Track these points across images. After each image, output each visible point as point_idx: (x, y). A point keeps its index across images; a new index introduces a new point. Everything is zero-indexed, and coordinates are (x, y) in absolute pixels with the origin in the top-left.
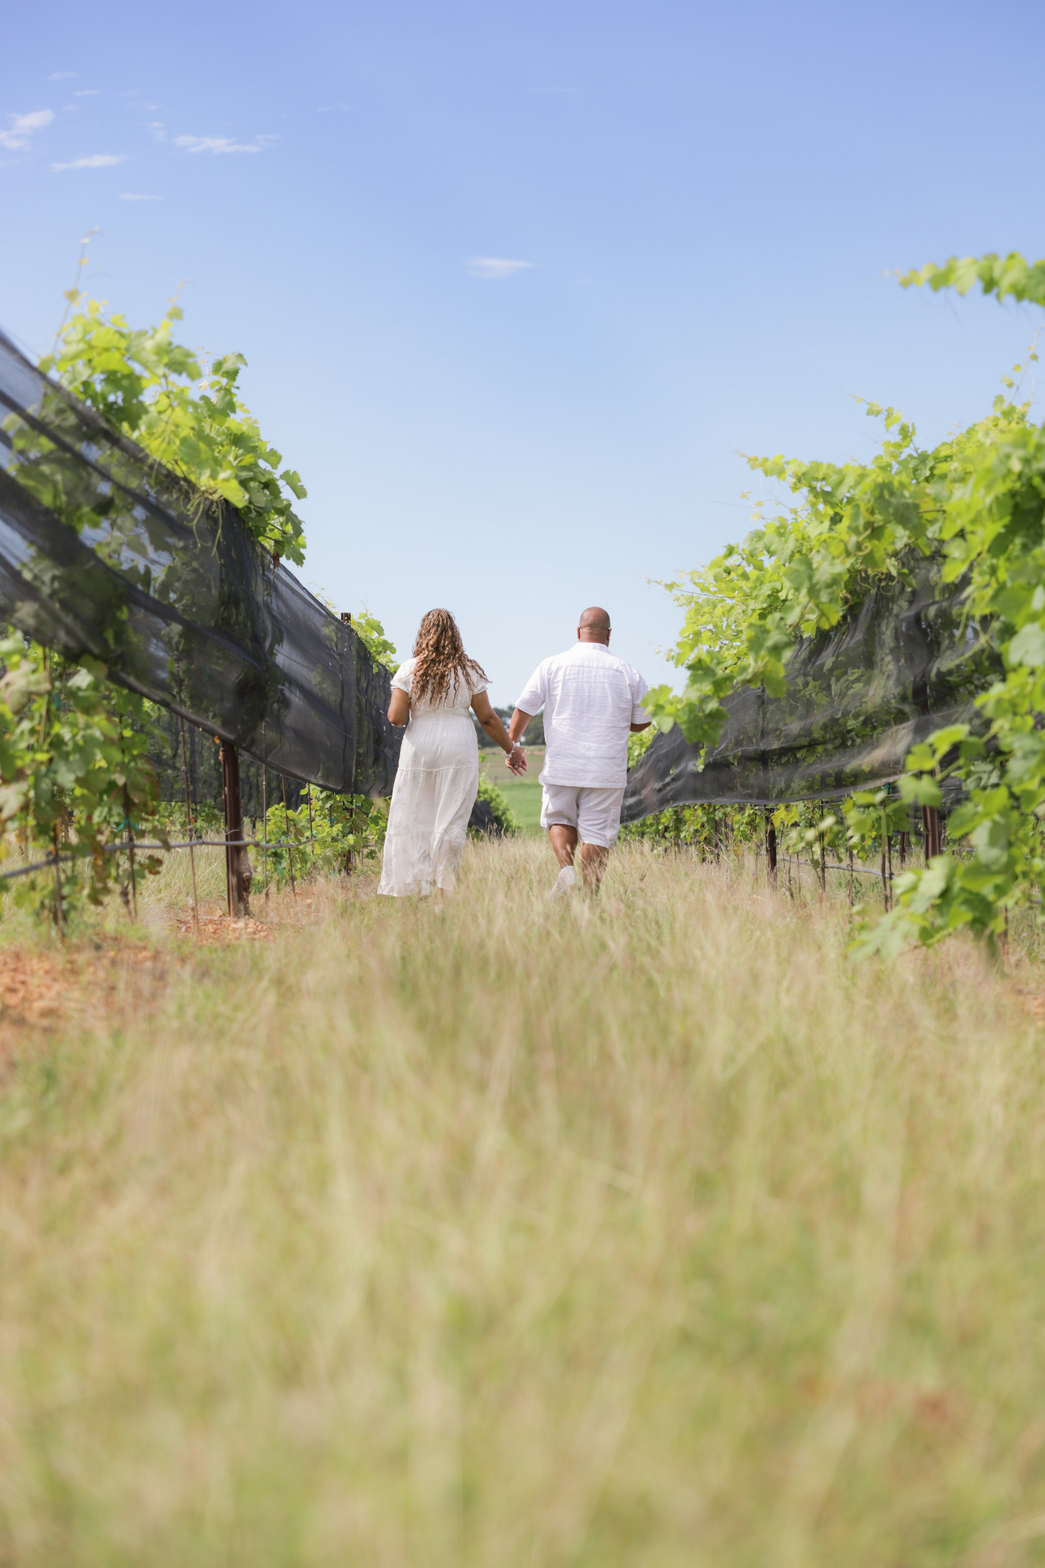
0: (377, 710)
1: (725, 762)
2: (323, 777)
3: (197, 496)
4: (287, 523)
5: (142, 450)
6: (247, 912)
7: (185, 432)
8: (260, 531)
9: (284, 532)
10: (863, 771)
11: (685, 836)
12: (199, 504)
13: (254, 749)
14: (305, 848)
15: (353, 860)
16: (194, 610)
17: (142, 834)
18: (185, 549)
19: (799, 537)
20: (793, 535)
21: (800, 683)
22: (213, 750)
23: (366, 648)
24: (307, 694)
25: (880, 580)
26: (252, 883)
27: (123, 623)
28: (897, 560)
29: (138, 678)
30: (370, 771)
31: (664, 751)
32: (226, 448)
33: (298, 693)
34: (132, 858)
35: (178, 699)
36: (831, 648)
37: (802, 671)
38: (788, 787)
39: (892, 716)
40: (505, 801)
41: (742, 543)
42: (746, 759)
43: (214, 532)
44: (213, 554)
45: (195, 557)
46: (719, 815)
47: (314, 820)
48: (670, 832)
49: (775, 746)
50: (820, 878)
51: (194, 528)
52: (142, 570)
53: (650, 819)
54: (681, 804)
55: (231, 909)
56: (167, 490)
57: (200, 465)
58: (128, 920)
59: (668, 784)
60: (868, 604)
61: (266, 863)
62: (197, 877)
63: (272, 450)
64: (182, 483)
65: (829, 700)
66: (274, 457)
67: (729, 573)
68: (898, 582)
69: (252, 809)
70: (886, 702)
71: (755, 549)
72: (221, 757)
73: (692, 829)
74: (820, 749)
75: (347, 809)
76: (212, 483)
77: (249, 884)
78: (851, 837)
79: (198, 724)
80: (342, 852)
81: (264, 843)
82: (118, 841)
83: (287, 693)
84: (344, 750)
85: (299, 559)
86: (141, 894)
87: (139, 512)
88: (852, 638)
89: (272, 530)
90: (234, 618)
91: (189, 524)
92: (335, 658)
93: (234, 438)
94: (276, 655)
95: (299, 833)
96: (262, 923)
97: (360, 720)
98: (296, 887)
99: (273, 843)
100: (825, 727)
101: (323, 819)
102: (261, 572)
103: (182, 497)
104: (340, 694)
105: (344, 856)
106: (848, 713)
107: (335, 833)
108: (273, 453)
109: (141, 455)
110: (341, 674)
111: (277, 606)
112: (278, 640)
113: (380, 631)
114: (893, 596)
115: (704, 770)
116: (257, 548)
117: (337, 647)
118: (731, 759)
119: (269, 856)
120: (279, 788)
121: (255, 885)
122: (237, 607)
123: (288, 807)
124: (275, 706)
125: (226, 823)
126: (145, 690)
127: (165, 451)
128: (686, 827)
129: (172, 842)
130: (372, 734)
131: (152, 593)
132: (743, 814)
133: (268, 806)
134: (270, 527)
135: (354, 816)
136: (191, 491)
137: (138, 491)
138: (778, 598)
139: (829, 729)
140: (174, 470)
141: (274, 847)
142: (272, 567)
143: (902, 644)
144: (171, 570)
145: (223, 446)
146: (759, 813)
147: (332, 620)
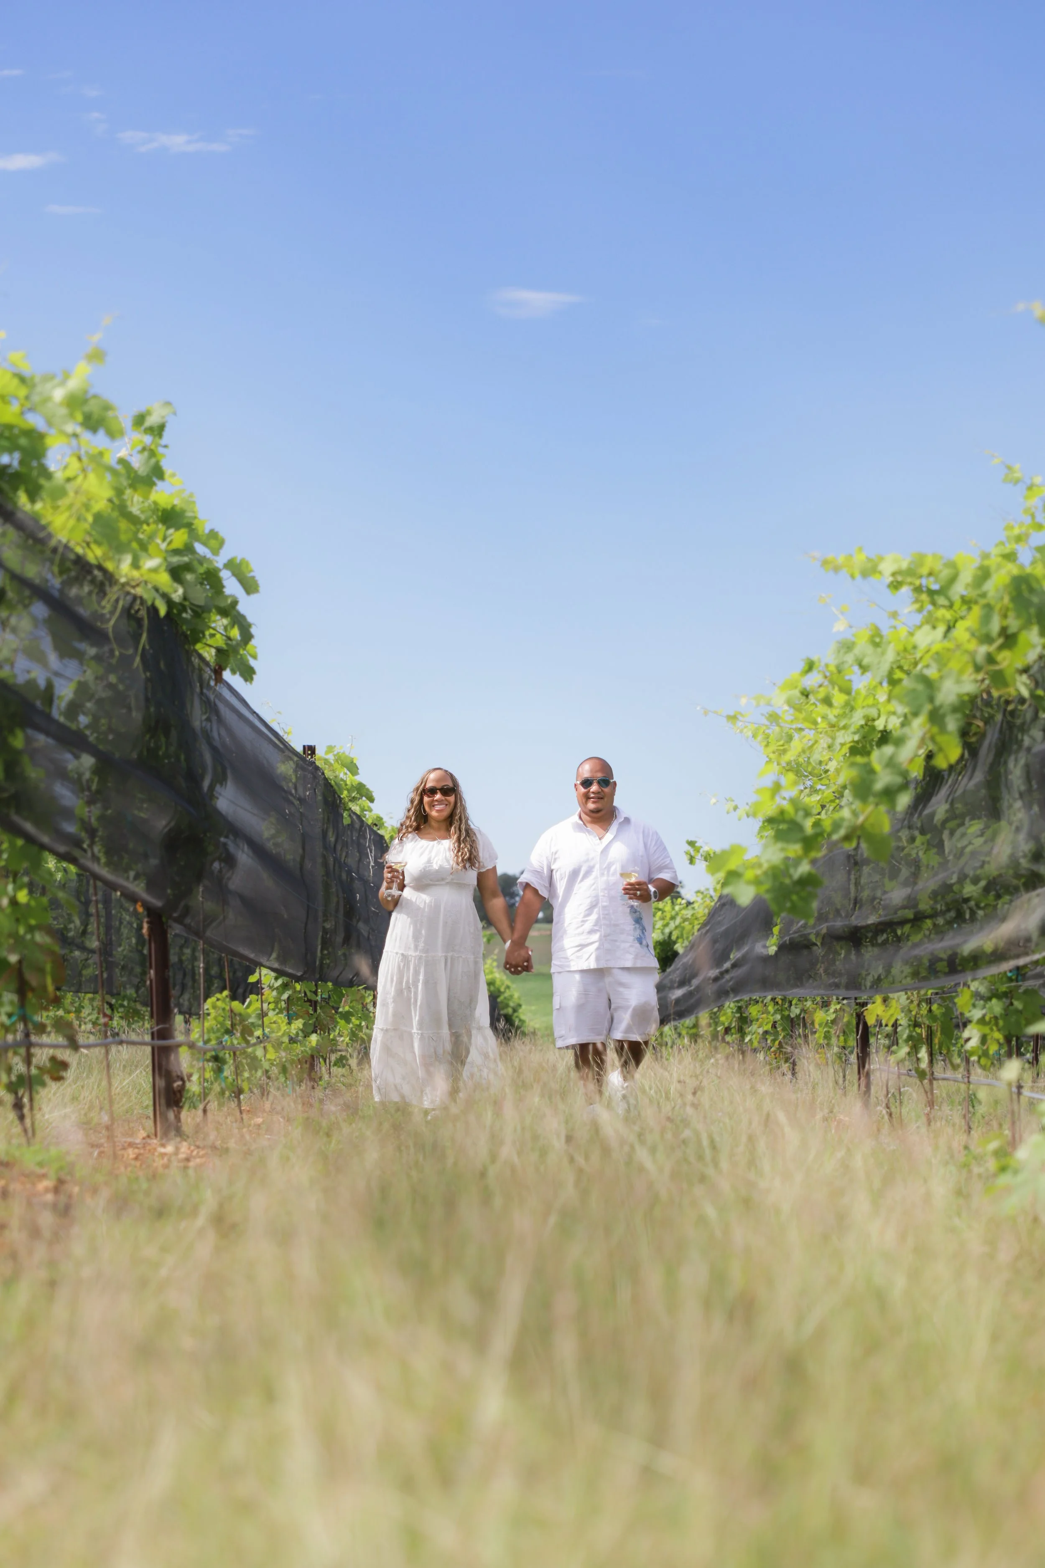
0: (349, 873)
1: (805, 942)
2: (278, 959)
3: (115, 588)
4: (233, 627)
5: (44, 528)
6: (179, 1132)
7: (100, 505)
8: (197, 636)
9: (229, 638)
10: (984, 952)
11: (750, 1040)
12: (117, 601)
13: (188, 920)
14: (254, 1051)
15: (317, 1068)
16: (111, 737)
17: (41, 1029)
18: (98, 658)
19: (901, 647)
20: (892, 645)
21: (904, 839)
22: (135, 925)
23: (334, 792)
24: (259, 850)
25: (1007, 702)
26: (185, 1095)
27: (18, 753)
28: (1030, 677)
29: (37, 823)
30: (340, 953)
31: (723, 928)
32: (153, 527)
33: (246, 847)
34: (28, 1060)
35: (89, 854)
36: (944, 792)
37: (906, 822)
38: (888, 972)
39: (1023, 880)
40: (516, 995)
41: (828, 657)
42: (833, 938)
43: (137, 637)
44: (135, 665)
45: (110, 669)
46: (795, 1011)
47: (267, 1015)
48: (732, 1035)
49: (872, 920)
50: (926, 1092)
51: (110, 630)
52: (42, 683)
53: (704, 1017)
54: (746, 998)
55: (158, 1129)
56: (78, 580)
57: (120, 548)
58: (23, 1140)
59: (727, 971)
60: (992, 737)
61: (204, 1069)
62: (113, 1089)
63: (212, 531)
64: (96, 572)
65: (941, 860)
66: (214, 539)
67: (807, 696)
68: (1030, 705)
69: (186, 1003)
70: (1014, 862)
71: (843, 663)
72: (145, 931)
73: (761, 1031)
74: (929, 923)
75: (309, 1001)
76: (136, 574)
77: (181, 1096)
78: (968, 1040)
79: (113, 887)
80: (303, 1057)
81: (200, 1044)
82: (10, 1038)
83: (232, 848)
84: (306, 924)
85: (248, 674)
86: (40, 1109)
87: (40, 609)
88: (970, 778)
89: (212, 636)
90: (164, 748)
91: (104, 626)
92: (293, 803)
93: (162, 514)
94: (218, 798)
95: (247, 1031)
96: (198, 1147)
97: (327, 886)
98: (243, 1103)
99: (213, 1042)
100: (934, 895)
101: (277, 1014)
102: (198, 690)
103: (96, 591)
104: (300, 851)
105: (306, 1062)
106: (966, 876)
107: (294, 1032)
108: (213, 534)
109: (41, 535)
110: (301, 825)
111: (219, 734)
112: (220, 779)
113: (353, 768)
114: (1023, 724)
115: (776, 953)
116: (193, 659)
117: (296, 789)
118: (813, 938)
119: (208, 1061)
120: (221, 976)
121: (190, 1098)
122: (167, 734)
123: (233, 997)
124: (216, 865)
125: (152, 1016)
126: (45, 839)
127: (72, 530)
128: (754, 1027)
129: (81, 1039)
130: (342, 903)
131: (55, 714)
132: (827, 1011)
133: (207, 997)
134: (212, 631)
135: (319, 1011)
136: (107, 583)
137: (37, 581)
138: (873, 728)
139: (939, 898)
140: (85, 555)
141: (214, 1050)
142: (212, 683)
143: (1035, 786)
144: (82, 688)
145: (148, 524)
146: (847, 1009)
147: (291, 755)
